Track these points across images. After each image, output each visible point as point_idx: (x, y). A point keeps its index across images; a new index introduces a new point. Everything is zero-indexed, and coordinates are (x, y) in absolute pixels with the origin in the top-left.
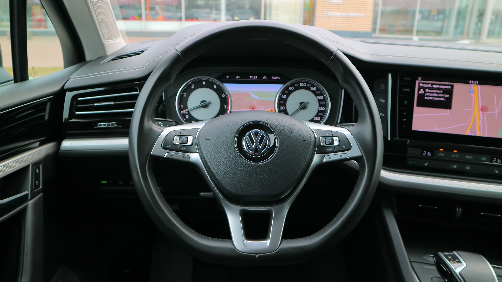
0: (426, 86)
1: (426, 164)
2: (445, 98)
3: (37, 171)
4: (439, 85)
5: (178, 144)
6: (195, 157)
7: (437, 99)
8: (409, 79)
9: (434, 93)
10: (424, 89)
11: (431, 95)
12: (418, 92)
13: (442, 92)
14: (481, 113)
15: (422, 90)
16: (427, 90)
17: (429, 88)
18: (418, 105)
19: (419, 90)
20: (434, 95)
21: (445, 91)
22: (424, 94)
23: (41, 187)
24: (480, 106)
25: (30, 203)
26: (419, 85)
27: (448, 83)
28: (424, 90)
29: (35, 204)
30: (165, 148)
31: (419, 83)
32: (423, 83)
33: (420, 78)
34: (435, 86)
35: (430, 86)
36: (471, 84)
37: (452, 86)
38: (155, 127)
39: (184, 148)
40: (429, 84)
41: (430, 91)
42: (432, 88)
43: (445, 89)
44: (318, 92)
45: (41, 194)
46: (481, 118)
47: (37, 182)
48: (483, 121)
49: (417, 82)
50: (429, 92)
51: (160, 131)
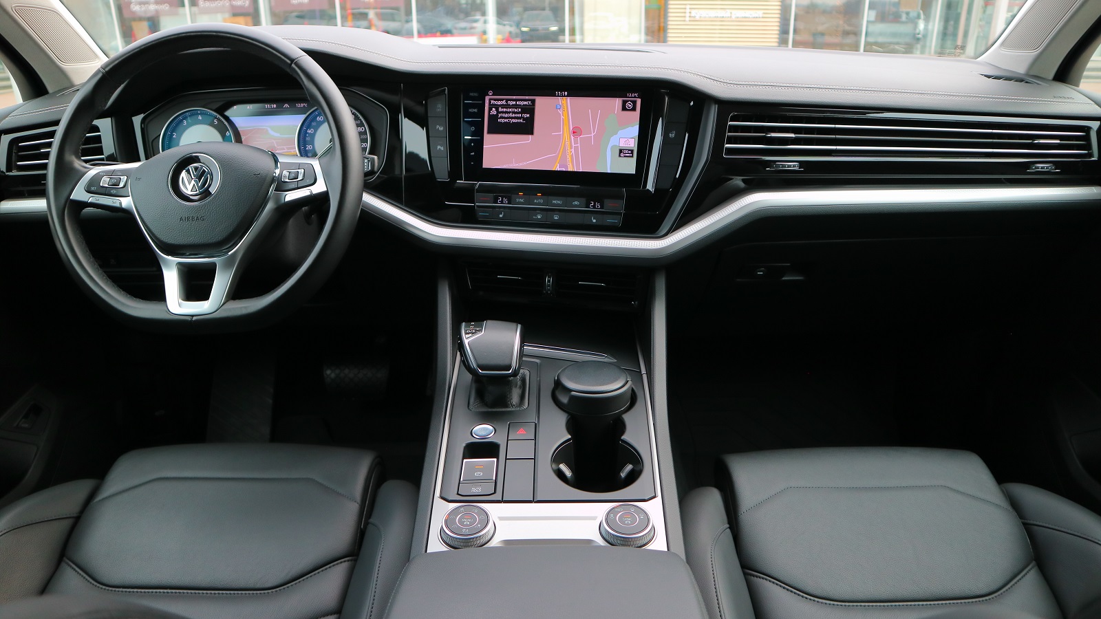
0: (499, 103)
1: (501, 216)
2: (524, 119)
4: (516, 100)
5: (107, 186)
6: (126, 202)
7: (514, 121)
8: (476, 94)
9: (509, 112)
10: (497, 107)
11: (506, 115)
12: (489, 112)
13: (520, 110)
14: (572, 137)
15: (494, 109)
16: (500, 109)
17: (503, 106)
18: (489, 132)
19: (490, 109)
20: (510, 115)
21: (525, 110)
22: (497, 115)
24: (571, 128)
26: (490, 102)
27: (527, 97)
28: (497, 110)
30: (89, 191)
31: (490, 100)
32: (495, 100)
33: (490, 93)
34: (511, 103)
35: (504, 102)
36: (558, 96)
37: (533, 102)
38: (78, 164)
39: (113, 192)
40: (502, 100)
41: (504, 110)
42: (507, 106)
43: (524, 105)
46: (573, 145)
48: (576, 148)
49: (487, 98)
50: (503, 112)
51: (86, 170)
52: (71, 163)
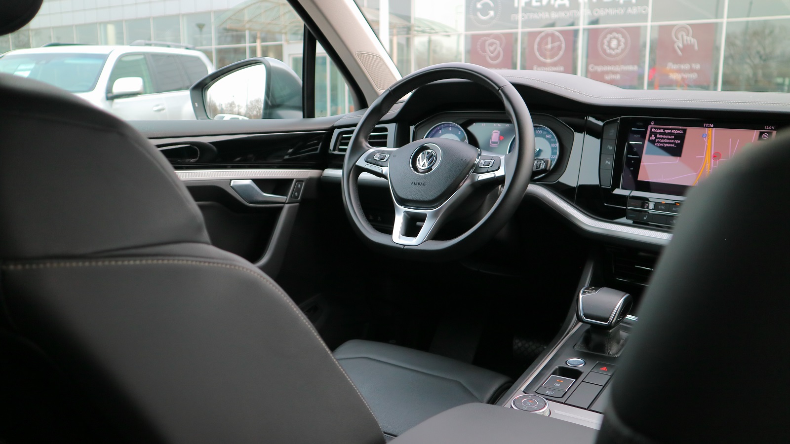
0: (658, 131)
1: (645, 218)
2: (676, 144)
3: (299, 186)
4: (671, 129)
5: (377, 159)
6: (385, 170)
7: (667, 145)
8: (641, 124)
9: (665, 139)
10: (655, 134)
11: (662, 141)
12: (649, 138)
13: (673, 137)
14: (713, 160)
15: (653, 136)
16: (658, 136)
17: (660, 134)
18: (647, 153)
19: (650, 135)
20: (665, 141)
21: (677, 137)
22: (655, 140)
23: (299, 199)
24: (713, 153)
25: (287, 206)
26: (651, 130)
27: (680, 127)
28: (656, 136)
29: (290, 208)
30: (366, 162)
31: (651, 128)
32: (655, 128)
33: (653, 123)
34: (667, 131)
35: (662, 131)
36: (706, 127)
37: (685, 131)
38: (365, 144)
39: (380, 163)
40: (661, 129)
41: (661, 136)
42: (664, 134)
43: (677, 133)
44: (552, 140)
45: (298, 204)
46: (712, 167)
47: (296, 194)
49: (649, 127)
50: (660, 138)
52: (361, 143)
